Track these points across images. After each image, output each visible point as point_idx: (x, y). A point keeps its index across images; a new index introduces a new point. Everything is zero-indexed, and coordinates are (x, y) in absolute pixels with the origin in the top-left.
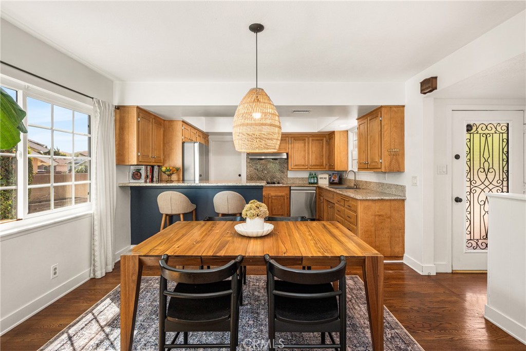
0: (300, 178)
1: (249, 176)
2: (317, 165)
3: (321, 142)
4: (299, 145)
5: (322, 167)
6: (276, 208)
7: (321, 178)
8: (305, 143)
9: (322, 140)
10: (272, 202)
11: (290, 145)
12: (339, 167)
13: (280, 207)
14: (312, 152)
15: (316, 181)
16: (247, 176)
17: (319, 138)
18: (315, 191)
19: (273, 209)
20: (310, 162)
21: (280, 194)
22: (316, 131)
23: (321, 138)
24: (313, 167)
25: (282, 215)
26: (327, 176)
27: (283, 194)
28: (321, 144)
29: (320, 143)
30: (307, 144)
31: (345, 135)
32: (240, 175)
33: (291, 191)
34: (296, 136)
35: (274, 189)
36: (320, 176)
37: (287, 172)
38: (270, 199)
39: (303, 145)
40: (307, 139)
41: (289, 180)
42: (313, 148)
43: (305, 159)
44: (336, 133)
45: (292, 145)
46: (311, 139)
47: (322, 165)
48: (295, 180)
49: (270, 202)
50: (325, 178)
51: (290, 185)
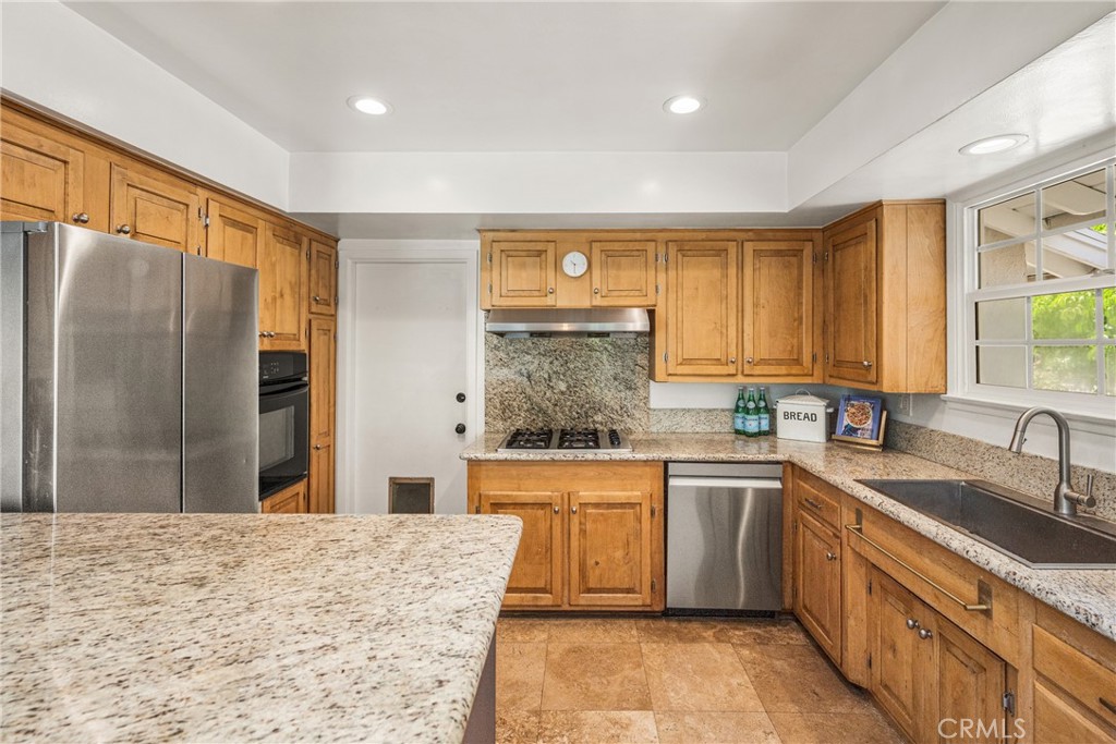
0: (699, 411)
1: (497, 401)
2: (779, 362)
3: (794, 260)
4: (698, 276)
5: (795, 370)
6: (602, 559)
7: (787, 416)
8: (725, 266)
9: (798, 253)
10: (583, 532)
11: (662, 277)
12: (902, 376)
13: (619, 554)
14: (755, 305)
15: (765, 426)
16: (488, 400)
17: (783, 246)
18: (777, 485)
19: (590, 562)
20: (748, 346)
21: (619, 495)
22: (784, 207)
23: (795, 245)
24: (758, 370)
25: (629, 591)
26: (818, 407)
27: (634, 494)
28: (796, 272)
29: (787, 266)
30: (732, 271)
31: (932, 221)
32: (461, 398)
33: (672, 482)
34: (687, 236)
35: (590, 472)
36: (783, 406)
37: (646, 387)
38: (575, 520)
39: (717, 273)
40: (732, 248)
41: (653, 419)
42: (763, 285)
43: (724, 334)
44: (887, 215)
45: (672, 273)
46: (749, 247)
47: (798, 362)
48: (678, 419)
49: (575, 529)
50: (812, 418)
51: (665, 456)
